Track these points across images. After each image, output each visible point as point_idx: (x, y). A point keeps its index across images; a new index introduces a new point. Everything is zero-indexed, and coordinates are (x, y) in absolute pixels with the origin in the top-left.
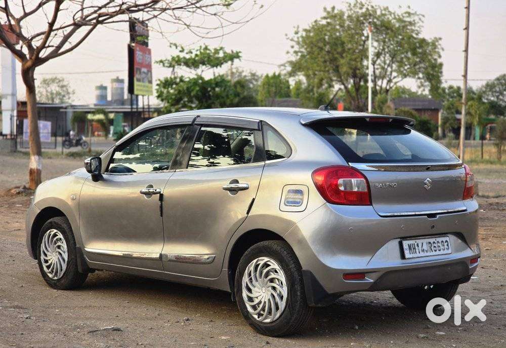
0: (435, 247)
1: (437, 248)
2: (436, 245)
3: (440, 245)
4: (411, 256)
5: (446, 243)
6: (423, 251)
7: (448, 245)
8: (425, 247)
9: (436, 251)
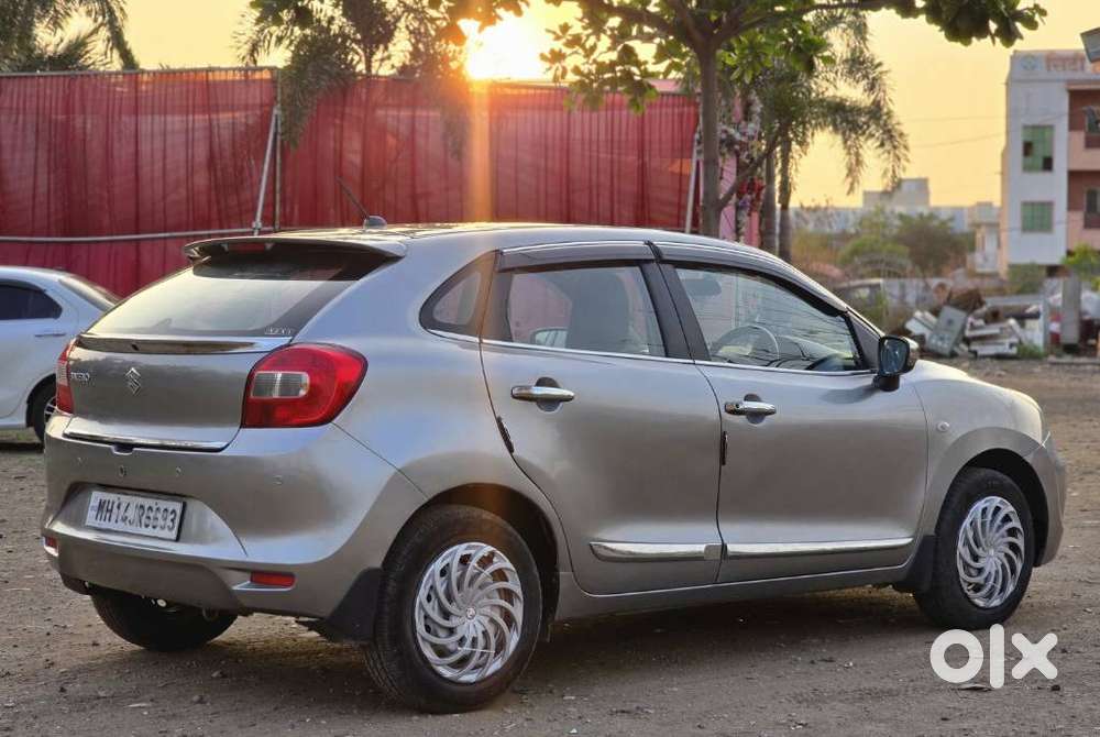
0: (149, 518)
1: (151, 522)
2: (152, 515)
3: (159, 516)
4: (97, 524)
5: (172, 516)
6: (124, 519)
7: (172, 520)
8: (132, 514)
9: (147, 526)
